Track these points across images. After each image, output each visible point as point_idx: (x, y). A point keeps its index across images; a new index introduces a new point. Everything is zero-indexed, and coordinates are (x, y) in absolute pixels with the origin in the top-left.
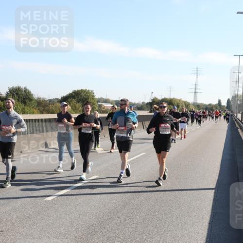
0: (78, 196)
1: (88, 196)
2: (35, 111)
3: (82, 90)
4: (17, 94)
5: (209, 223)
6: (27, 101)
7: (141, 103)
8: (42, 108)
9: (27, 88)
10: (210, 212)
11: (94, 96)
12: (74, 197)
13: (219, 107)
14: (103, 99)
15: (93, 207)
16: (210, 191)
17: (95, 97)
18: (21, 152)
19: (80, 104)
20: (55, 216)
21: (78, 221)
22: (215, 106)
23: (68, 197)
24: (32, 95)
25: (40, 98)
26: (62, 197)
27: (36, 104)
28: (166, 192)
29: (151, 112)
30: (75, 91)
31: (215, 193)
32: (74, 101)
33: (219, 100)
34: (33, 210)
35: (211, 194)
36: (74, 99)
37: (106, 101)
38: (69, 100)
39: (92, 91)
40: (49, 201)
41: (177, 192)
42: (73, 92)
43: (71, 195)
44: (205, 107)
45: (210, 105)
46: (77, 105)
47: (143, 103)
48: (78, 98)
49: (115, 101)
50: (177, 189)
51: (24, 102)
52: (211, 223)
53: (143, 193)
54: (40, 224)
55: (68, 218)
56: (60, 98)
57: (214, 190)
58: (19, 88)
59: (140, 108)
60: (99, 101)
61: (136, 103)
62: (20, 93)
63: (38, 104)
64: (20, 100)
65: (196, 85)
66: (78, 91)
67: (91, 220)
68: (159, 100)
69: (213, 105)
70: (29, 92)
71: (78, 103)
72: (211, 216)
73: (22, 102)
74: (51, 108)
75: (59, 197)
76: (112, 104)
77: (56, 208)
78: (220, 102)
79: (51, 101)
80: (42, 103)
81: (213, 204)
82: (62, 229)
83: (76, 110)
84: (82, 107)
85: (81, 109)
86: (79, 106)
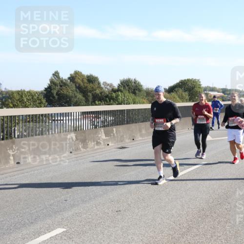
0: (188, 181)
1: (197, 181)
2: (145, 101)
3: (188, 80)
4: (128, 86)
6: (137, 92)
8: (151, 98)
9: (137, 80)
11: (200, 85)
12: (184, 182)
14: (210, 87)
15: (203, 192)
17: (202, 86)
18: (133, 139)
19: (187, 93)
20: (167, 200)
21: (189, 206)
24: (142, 86)
25: (149, 89)
27: (146, 95)
30: (182, 81)
32: (180, 91)
34: (146, 193)
36: (181, 88)
37: (213, 89)
38: (176, 89)
39: (198, 80)
42: (180, 82)
48: (185, 87)
49: (222, 89)
51: (134, 93)
54: (154, 206)
55: (179, 202)
56: (167, 88)
58: (129, 79)
60: (205, 89)
62: (130, 84)
63: (147, 94)
64: (130, 91)
66: (185, 80)
67: (202, 205)
70: (139, 83)
71: (185, 92)
73: (132, 92)
75: (169, 182)
76: (218, 92)
77: (168, 192)
80: (151, 93)
82: (174, 212)
83: (182, 99)
84: (189, 95)
85: (187, 97)
86: (186, 95)
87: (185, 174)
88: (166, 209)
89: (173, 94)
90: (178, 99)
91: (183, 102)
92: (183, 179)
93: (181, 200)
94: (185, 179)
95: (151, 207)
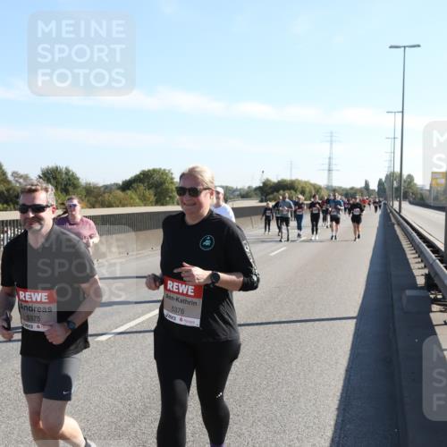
3: (154, 170)
5: (347, 371)
7: (246, 188)
10: (349, 352)
12: (141, 335)
13: (365, 193)
16: (350, 321)
19: (152, 192)
21: (147, 372)
22: (360, 191)
23: (132, 335)
24: (78, 179)
26: (123, 336)
28: (283, 325)
29: (261, 201)
30: (144, 171)
31: (356, 324)
32: (142, 187)
33: (366, 182)
35: (351, 326)
36: (143, 183)
38: (135, 185)
39: (169, 171)
40: (102, 342)
41: (298, 324)
43: (136, 332)
44: (345, 192)
45: (352, 189)
46: (147, 193)
47: (249, 187)
48: (148, 182)
50: (299, 319)
51: (66, 191)
52: (349, 370)
53: (247, 327)
54: (88, 378)
55: (130, 367)
56: (121, 183)
57: (355, 320)
59: (245, 195)
61: (239, 187)
63: (87, 193)
65: (330, 158)
66: (149, 171)
68: (274, 183)
69: (357, 190)
70: (72, 173)
71: (149, 189)
72: (350, 359)
74: (106, 198)
75: (117, 336)
77: (113, 353)
78: (367, 184)
79: (107, 188)
80: (93, 191)
81: (353, 342)
82: (121, 385)
83: (145, 201)
84: (155, 195)
85: (153, 198)
86: (150, 194)
87: (143, 322)
88: (110, 380)
89: (129, 192)
90: (137, 200)
91: (145, 205)
92: (139, 330)
93: (134, 364)
94: (142, 329)
95: (85, 379)
